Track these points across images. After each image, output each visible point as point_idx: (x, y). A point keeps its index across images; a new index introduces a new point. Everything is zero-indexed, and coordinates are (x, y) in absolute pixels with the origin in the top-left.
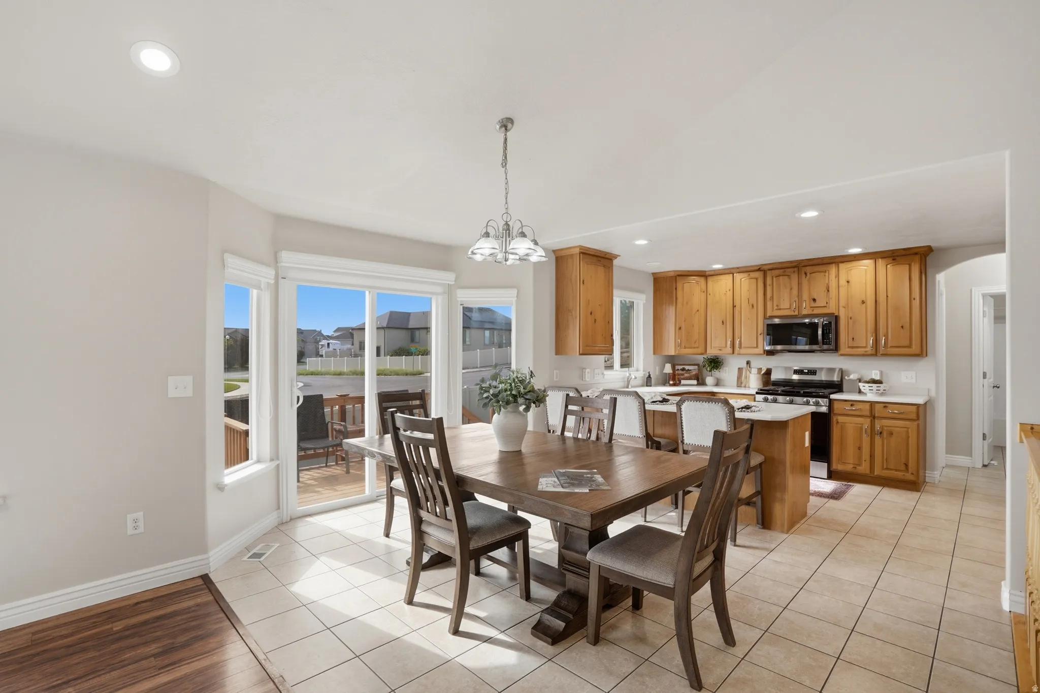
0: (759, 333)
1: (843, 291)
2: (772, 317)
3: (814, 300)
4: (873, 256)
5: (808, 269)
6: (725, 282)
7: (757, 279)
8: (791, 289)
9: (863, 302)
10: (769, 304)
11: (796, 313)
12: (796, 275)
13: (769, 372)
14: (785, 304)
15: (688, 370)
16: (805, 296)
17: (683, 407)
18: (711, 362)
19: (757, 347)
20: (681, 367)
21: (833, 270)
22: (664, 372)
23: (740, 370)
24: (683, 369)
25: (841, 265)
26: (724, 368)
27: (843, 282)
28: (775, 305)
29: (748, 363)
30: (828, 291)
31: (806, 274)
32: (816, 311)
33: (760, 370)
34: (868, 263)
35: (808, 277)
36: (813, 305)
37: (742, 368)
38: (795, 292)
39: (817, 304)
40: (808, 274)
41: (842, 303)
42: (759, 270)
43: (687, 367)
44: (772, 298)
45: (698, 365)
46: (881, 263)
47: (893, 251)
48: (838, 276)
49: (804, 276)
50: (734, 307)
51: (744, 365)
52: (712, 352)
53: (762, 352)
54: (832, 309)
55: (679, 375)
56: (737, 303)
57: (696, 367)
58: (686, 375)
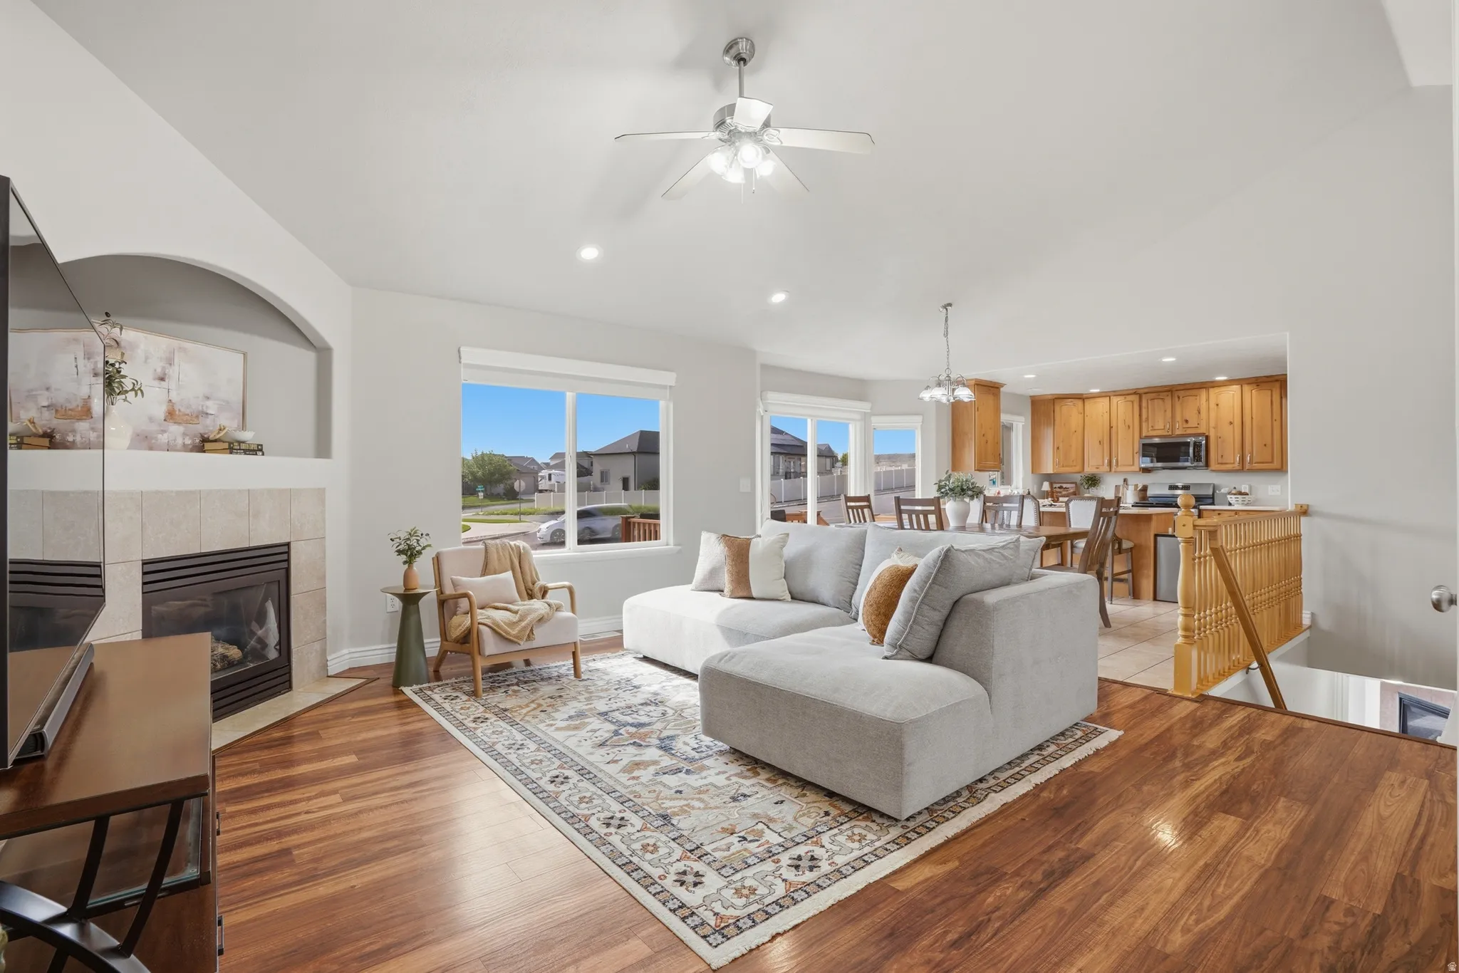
0: (1135, 451)
1: (1213, 414)
2: (1147, 437)
3: (1187, 421)
4: (1241, 382)
5: (1181, 393)
6: (1101, 406)
7: (1132, 402)
8: (1165, 411)
9: (1231, 423)
10: (1144, 425)
11: (1170, 433)
12: (1169, 398)
13: (1145, 489)
14: (1160, 425)
15: (1066, 488)
16: (1178, 418)
17: (1071, 505)
18: (1088, 480)
19: (1133, 465)
20: (1059, 485)
21: (1203, 393)
22: (1043, 489)
23: (1117, 487)
24: (1061, 487)
25: (1211, 390)
26: (1102, 486)
27: (1212, 405)
28: (1150, 426)
29: (1125, 480)
30: (1199, 413)
31: (1179, 397)
32: (1189, 431)
33: (1136, 486)
34: (1236, 388)
35: (1181, 400)
36: (1185, 426)
37: (1120, 486)
38: (1169, 414)
39: (1189, 425)
40: (1181, 397)
41: (1212, 424)
42: (1135, 393)
43: (1064, 486)
44: (1147, 419)
45: (1076, 483)
46: (1246, 388)
47: (1257, 378)
48: (1208, 400)
49: (1177, 399)
50: (1111, 427)
51: (1121, 482)
52: (1089, 470)
53: (1138, 470)
54: (1202, 430)
55: (1057, 492)
56: (1114, 424)
57: (1074, 485)
58: (1064, 493)
